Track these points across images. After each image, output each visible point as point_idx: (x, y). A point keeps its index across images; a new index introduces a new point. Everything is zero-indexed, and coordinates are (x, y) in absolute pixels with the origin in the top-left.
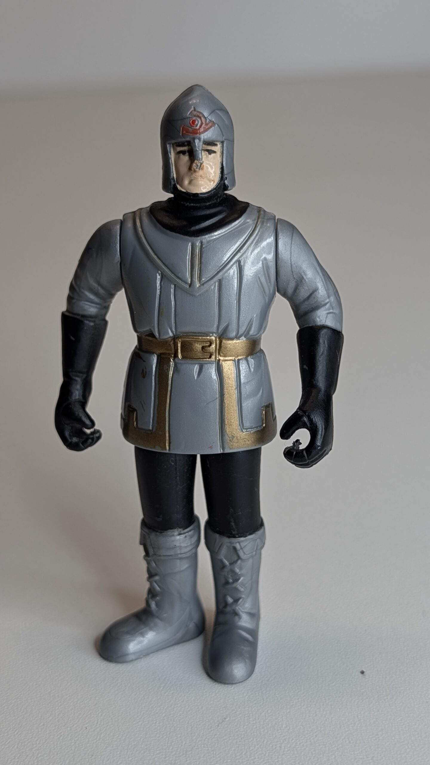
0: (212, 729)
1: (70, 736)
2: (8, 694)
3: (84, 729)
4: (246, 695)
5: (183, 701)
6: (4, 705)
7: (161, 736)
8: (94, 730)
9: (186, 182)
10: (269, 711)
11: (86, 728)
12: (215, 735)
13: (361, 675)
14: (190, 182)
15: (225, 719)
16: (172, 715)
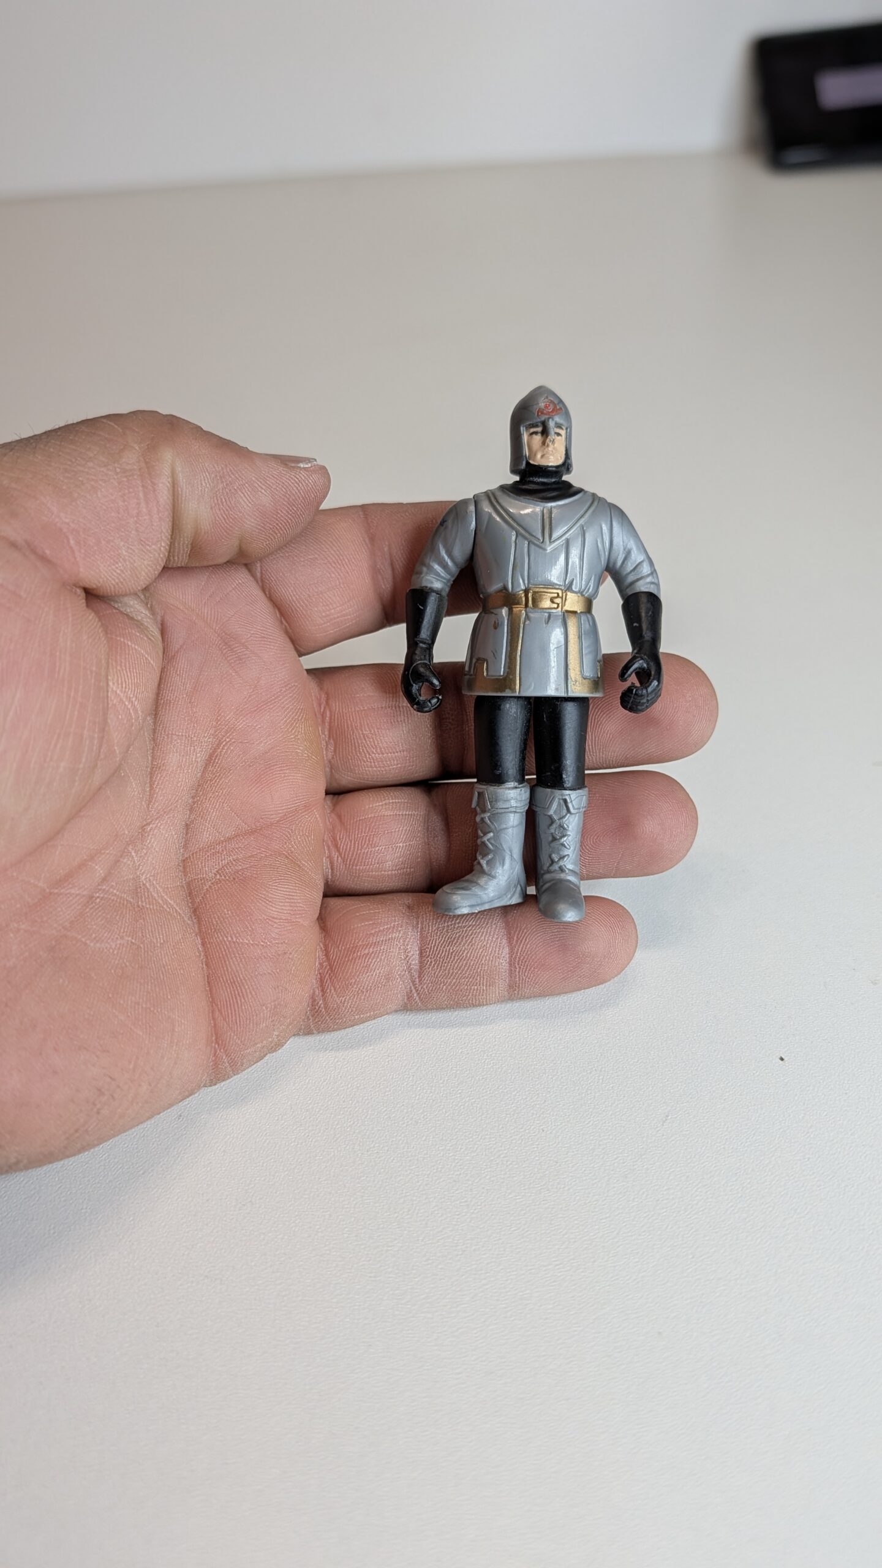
0: (658, 1129)
1: (530, 1140)
2: (460, 1091)
3: (541, 1131)
4: (681, 1088)
5: (624, 1097)
6: (460, 1104)
7: (614, 1138)
8: (551, 1133)
9: (539, 456)
10: (706, 1107)
11: (543, 1131)
12: (663, 1135)
13: (781, 1062)
14: (542, 456)
15: (667, 1116)
16: (618, 1113)
